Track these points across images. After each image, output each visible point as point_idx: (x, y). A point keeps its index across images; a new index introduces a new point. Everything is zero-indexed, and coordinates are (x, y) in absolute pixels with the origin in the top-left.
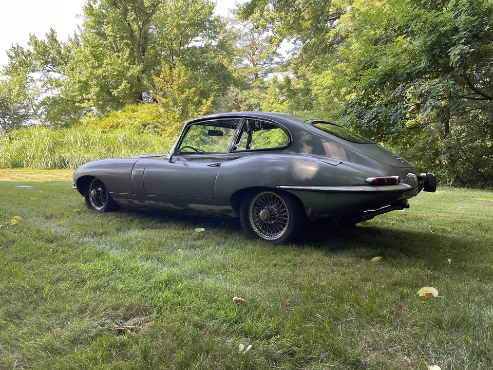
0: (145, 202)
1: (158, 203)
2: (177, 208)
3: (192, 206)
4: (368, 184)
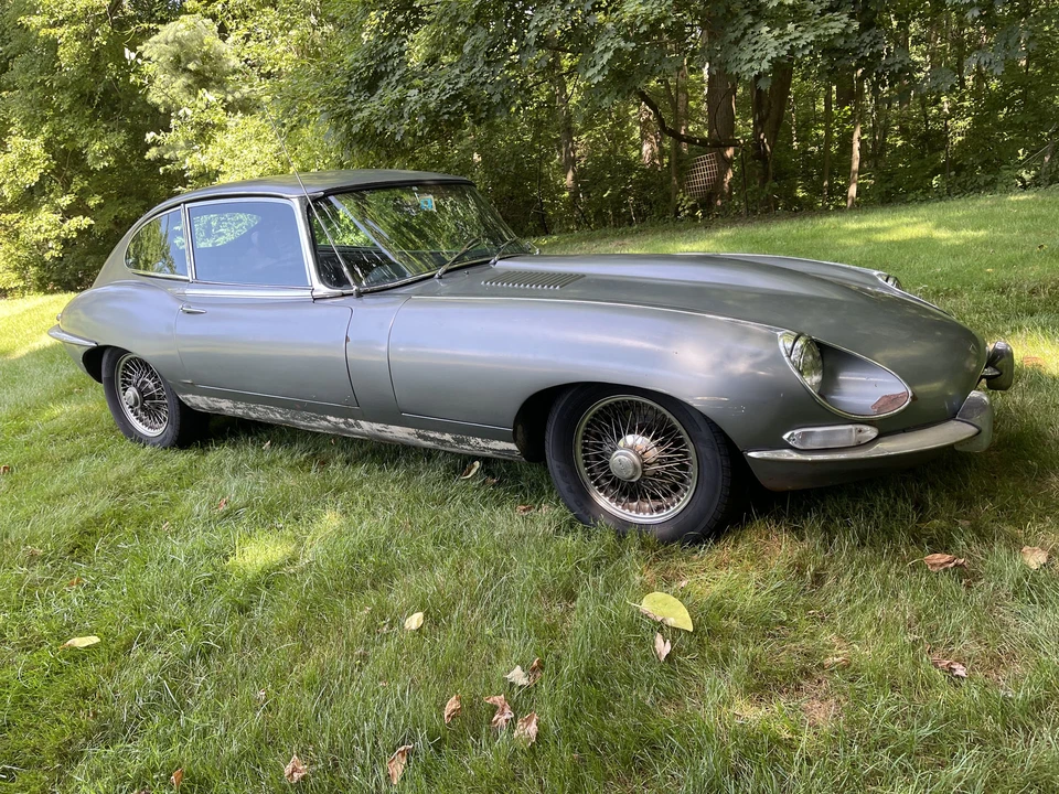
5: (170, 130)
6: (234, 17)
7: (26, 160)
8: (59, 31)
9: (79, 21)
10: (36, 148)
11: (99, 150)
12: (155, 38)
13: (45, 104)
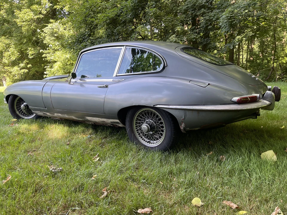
0: (54, 114)
1: (64, 116)
2: (78, 119)
3: (89, 118)
4: (233, 103)
5: (46, 50)
7: (13, 54)
8: (23, 23)
9: (29, 21)
10: (16, 51)
11: (31, 52)
12: (47, 27)
13: (20, 41)
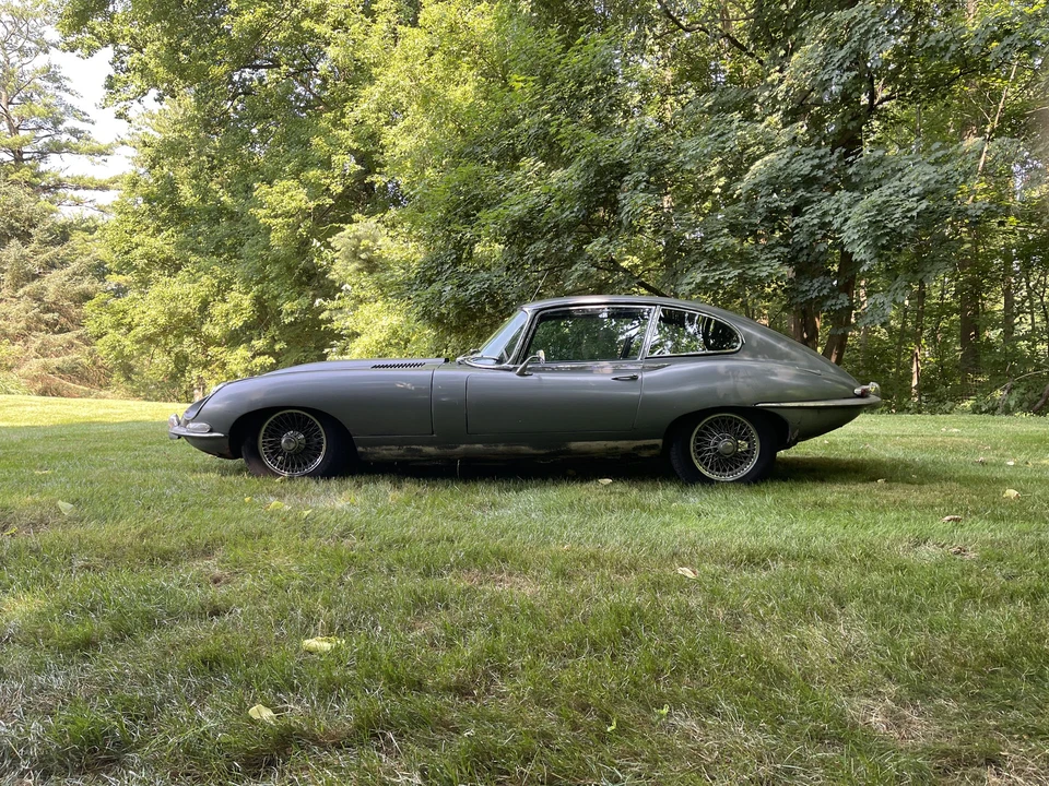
5: (334, 299)
6: (386, 226)
7: (237, 308)
8: (274, 221)
9: (292, 216)
10: (247, 302)
11: (289, 308)
12: (341, 234)
13: (260, 270)
